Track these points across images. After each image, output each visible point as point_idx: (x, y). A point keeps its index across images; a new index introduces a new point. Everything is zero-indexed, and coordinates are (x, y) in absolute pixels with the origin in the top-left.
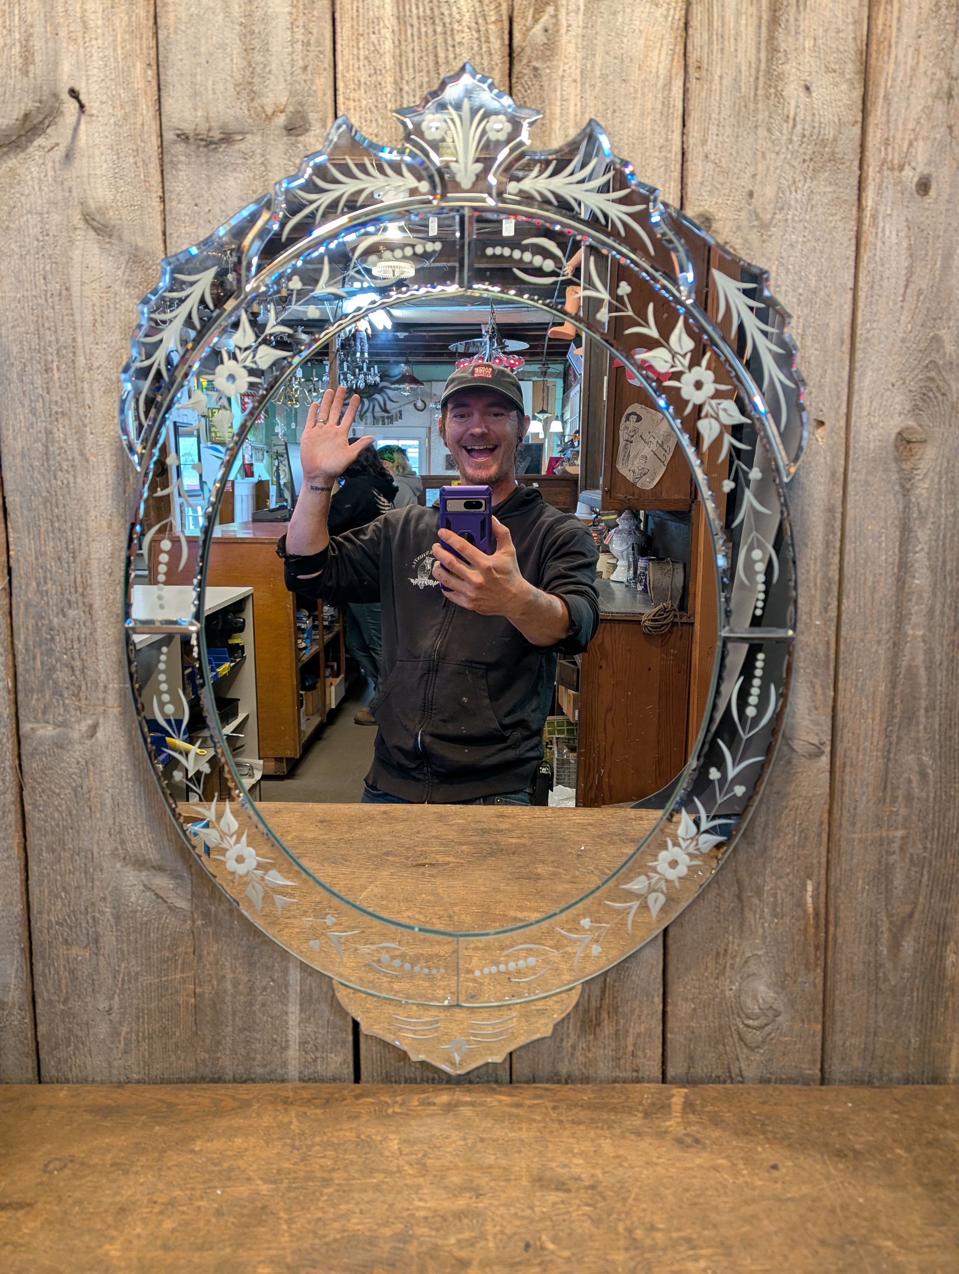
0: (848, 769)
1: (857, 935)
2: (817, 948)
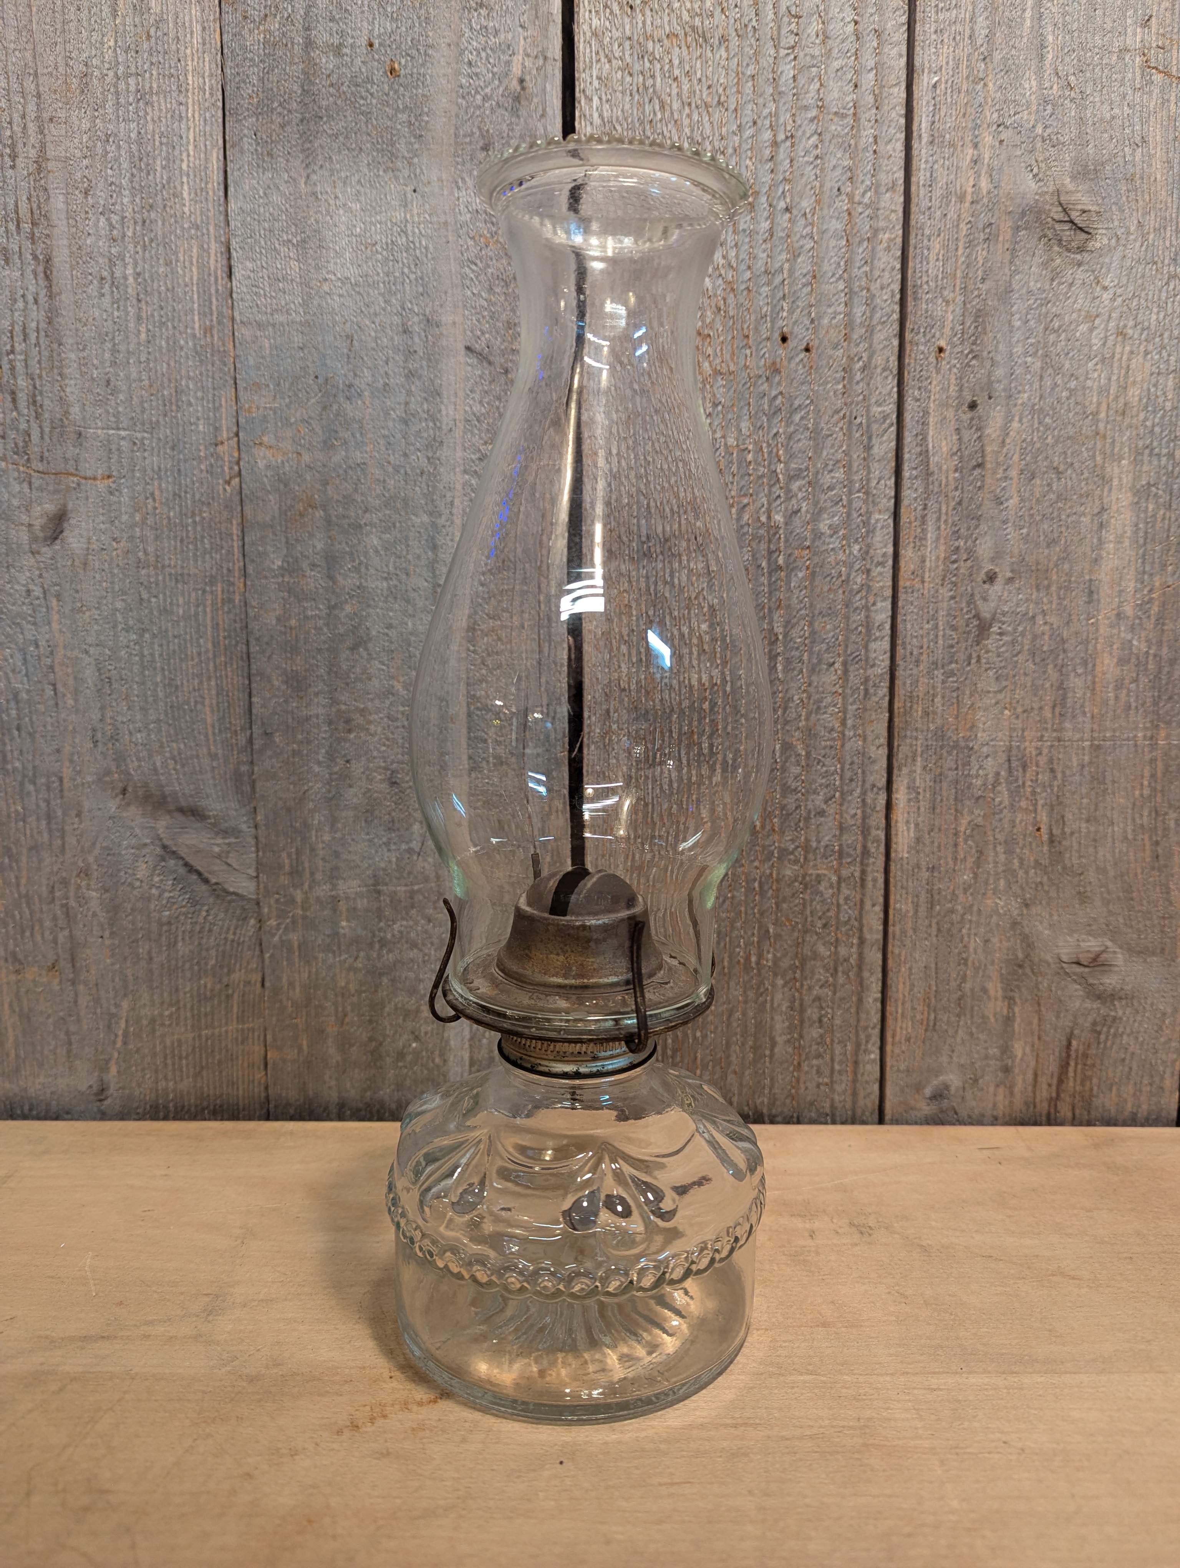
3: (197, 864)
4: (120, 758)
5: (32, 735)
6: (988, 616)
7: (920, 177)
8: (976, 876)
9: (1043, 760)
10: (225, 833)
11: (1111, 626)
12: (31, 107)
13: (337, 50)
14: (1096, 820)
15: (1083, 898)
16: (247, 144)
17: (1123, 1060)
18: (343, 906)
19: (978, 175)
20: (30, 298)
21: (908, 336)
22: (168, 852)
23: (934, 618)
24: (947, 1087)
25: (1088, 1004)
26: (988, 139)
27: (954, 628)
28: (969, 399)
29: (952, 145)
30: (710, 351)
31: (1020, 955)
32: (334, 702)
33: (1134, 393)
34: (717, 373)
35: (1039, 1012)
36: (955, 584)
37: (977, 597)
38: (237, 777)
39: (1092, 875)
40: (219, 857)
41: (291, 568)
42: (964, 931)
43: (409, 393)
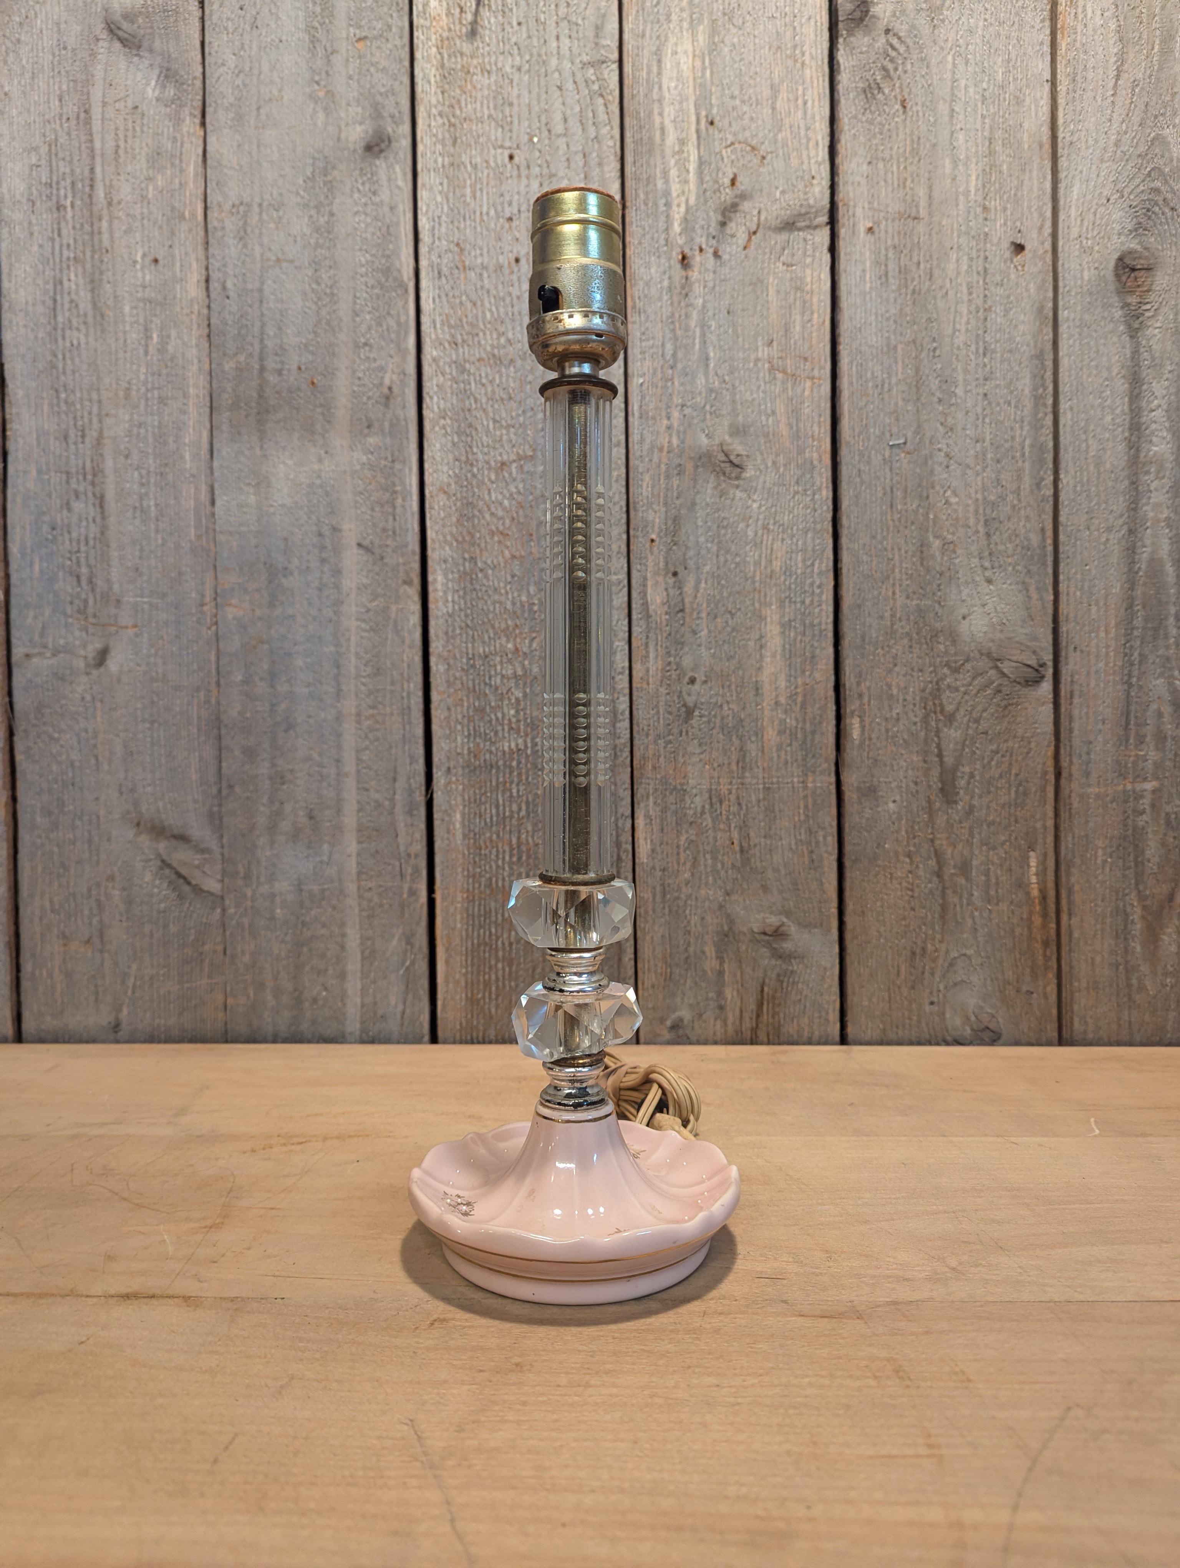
0: (1076, 701)
1: (1099, 926)
2: (1046, 944)
3: (184, 871)
4: (136, 803)
5: (81, 789)
6: (691, 705)
7: (634, 437)
8: (693, 874)
9: (733, 797)
10: (202, 851)
11: (772, 710)
12: (95, 410)
13: (279, 372)
14: (771, 837)
15: (765, 889)
16: (225, 427)
17: (800, 1000)
18: (278, 900)
19: (670, 436)
20: (90, 519)
21: (632, 532)
22: (165, 864)
23: (657, 706)
24: (681, 1020)
25: (773, 962)
26: (676, 414)
27: (670, 713)
28: (672, 570)
29: (654, 418)
30: (509, 543)
31: (726, 928)
32: (274, 765)
33: (777, 565)
34: (513, 557)
35: (740, 967)
36: (669, 685)
37: (684, 693)
38: (211, 815)
39: (770, 874)
40: (198, 867)
41: (247, 681)
42: (687, 912)
43: (322, 572)
